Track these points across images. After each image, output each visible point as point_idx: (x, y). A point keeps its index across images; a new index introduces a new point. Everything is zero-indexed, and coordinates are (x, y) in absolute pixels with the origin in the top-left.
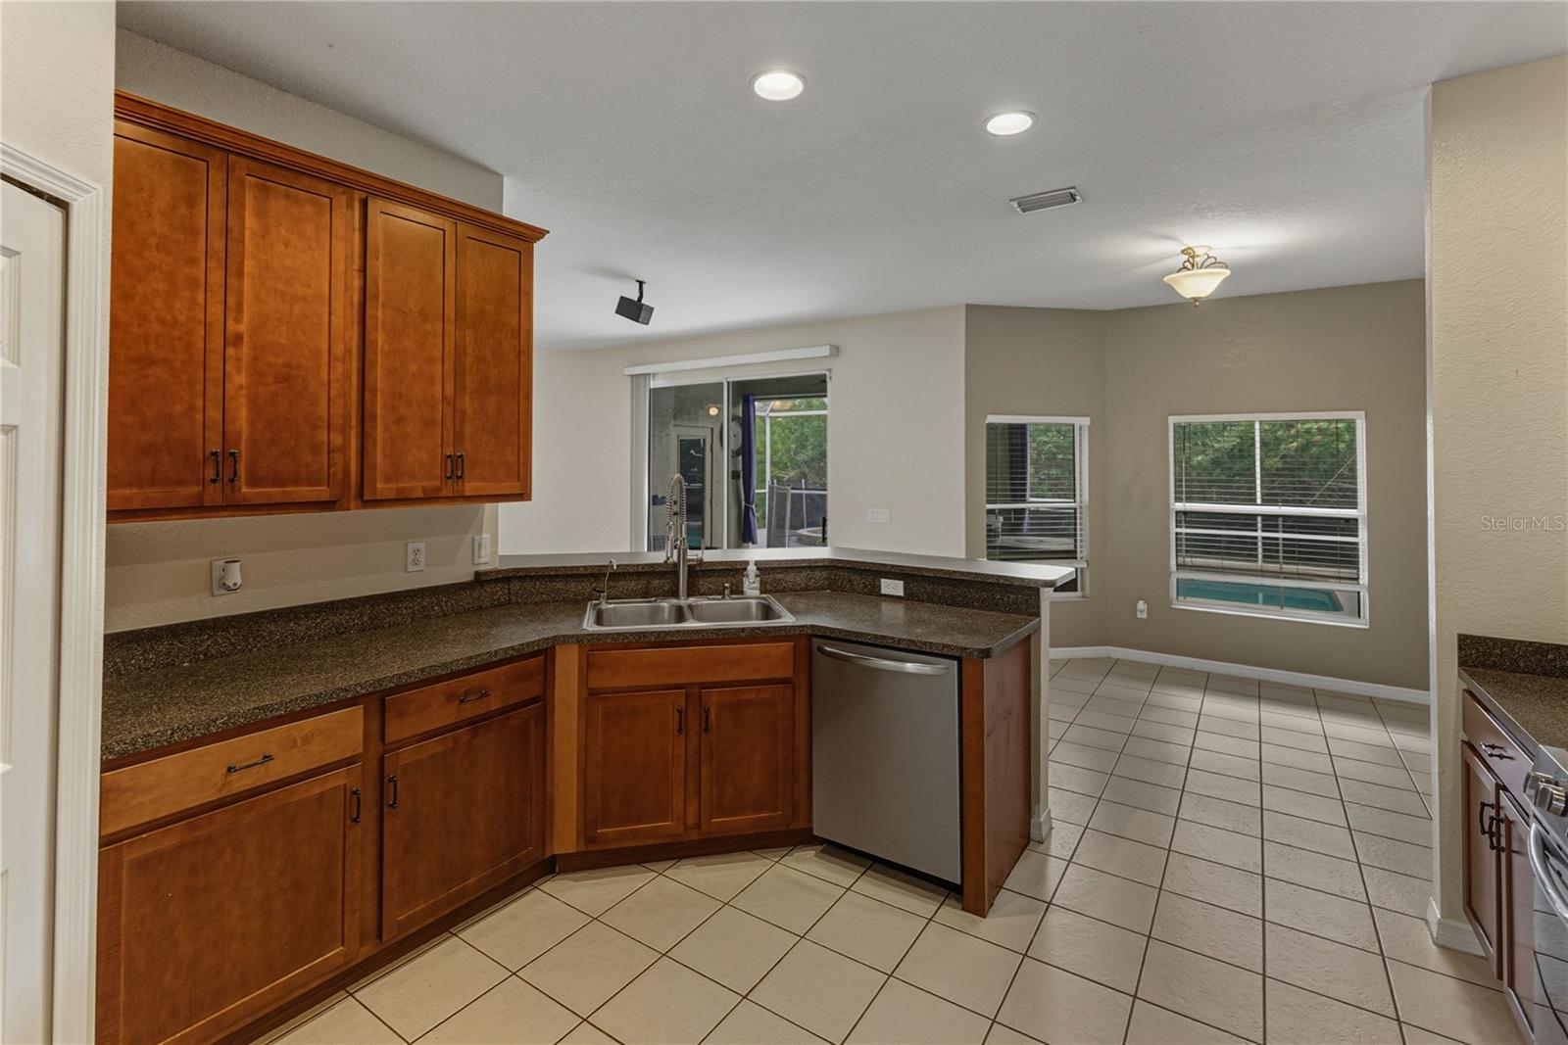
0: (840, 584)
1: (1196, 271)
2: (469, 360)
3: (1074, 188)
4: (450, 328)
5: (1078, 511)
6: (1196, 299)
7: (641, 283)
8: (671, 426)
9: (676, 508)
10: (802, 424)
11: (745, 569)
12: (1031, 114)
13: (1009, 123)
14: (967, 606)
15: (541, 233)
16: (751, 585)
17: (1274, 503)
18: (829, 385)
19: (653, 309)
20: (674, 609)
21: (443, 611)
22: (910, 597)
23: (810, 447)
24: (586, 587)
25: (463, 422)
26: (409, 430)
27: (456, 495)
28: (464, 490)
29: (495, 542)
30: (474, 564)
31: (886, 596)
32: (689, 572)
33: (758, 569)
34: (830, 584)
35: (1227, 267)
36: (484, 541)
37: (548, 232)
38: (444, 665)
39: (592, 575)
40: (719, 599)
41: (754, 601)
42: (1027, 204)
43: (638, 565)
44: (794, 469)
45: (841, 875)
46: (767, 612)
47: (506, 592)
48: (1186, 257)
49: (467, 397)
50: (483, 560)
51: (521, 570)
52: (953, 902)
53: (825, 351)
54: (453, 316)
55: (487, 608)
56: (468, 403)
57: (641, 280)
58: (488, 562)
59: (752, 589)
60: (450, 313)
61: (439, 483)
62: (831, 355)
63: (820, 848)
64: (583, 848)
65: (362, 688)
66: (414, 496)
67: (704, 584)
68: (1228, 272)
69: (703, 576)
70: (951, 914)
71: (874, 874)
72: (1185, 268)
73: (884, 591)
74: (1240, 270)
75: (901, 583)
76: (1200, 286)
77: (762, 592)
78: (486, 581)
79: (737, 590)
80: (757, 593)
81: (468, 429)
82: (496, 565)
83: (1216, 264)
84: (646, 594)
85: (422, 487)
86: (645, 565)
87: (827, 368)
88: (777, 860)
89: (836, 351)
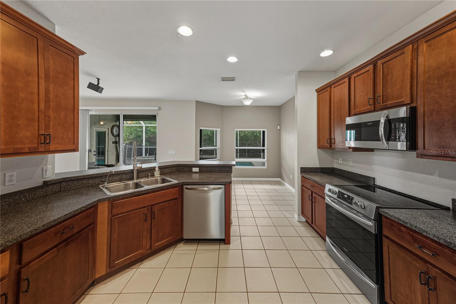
0: (180, 170)
1: (247, 100)
2: (51, 96)
3: (235, 77)
4: (42, 81)
5: (217, 149)
6: (247, 105)
7: (98, 79)
8: (93, 127)
9: (95, 153)
10: (130, 128)
11: (155, 169)
12: (237, 58)
13: (232, 59)
14: (215, 172)
15: (83, 53)
16: (157, 173)
17: (242, 146)
18: (157, 117)
19: (103, 88)
20: (134, 183)
21: (27, 199)
22: (200, 171)
23: (134, 134)
24: (97, 181)
25: (49, 121)
26: (20, 122)
27: (46, 150)
28: (50, 149)
29: (53, 168)
30: (42, 178)
31: (194, 172)
32: (137, 171)
33: (159, 169)
34: (177, 171)
35: (252, 99)
36: (48, 169)
37: (86, 53)
38: (54, 221)
39: (100, 176)
40: (147, 179)
41: (159, 178)
42: (224, 79)
43: (118, 171)
44: (128, 141)
45: (192, 247)
46: (164, 181)
47: (59, 187)
48: (245, 96)
49: (51, 111)
50: (47, 176)
51: (67, 178)
52: (222, 244)
53: (157, 108)
54: (43, 76)
55: (50, 195)
56: (51, 114)
57: (99, 78)
58: (50, 176)
59: (158, 174)
60: (42, 75)
61: (37, 146)
62: (158, 110)
63: (183, 242)
64: (108, 271)
65: (10, 242)
66: (23, 152)
67: (141, 175)
68: (252, 100)
69: (140, 173)
70: (223, 246)
71: (201, 244)
72: (245, 99)
73: (193, 171)
74: (255, 100)
75: (198, 168)
76: (248, 103)
77: (160, 175)
78: (49, 184)
79: (153, 175)
80: (159, 175)
81: (51, 124)
82: (54, 177)
83: (250, 99)
84: (120, 180)
85: (28, 147)
86: (121, 171)
87: (156, 113)
88: (173, 249)
89: (160, 109)
